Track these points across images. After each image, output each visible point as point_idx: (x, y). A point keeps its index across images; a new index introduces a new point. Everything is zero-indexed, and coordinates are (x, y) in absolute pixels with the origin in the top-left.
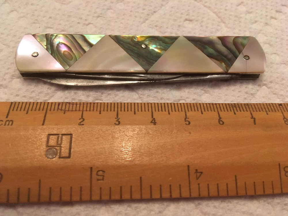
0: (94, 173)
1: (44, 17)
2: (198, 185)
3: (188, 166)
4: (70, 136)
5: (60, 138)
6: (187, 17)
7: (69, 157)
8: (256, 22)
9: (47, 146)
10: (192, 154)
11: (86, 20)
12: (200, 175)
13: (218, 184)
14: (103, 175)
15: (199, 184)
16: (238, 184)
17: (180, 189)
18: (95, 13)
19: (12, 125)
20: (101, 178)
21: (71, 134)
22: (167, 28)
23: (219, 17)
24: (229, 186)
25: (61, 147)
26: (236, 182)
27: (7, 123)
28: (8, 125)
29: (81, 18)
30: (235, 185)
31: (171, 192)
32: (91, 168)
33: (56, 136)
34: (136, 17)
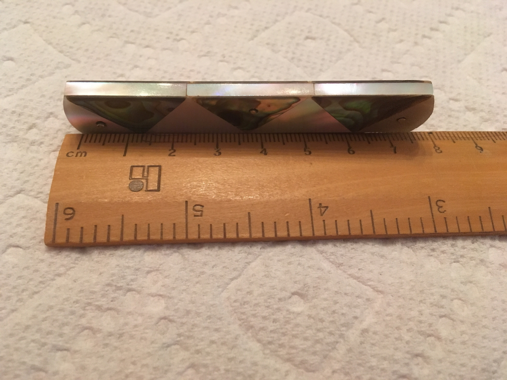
0: (190, 207)
1: (124, 30)
2: (322, 223)
3: (310, 199)
4: (158, 168)
5: (146, 170)
6: (309, 35)
7: (158, 190)
8: (401, 41)
9: (131, 178)
10: (315, 186)
11: (177, 35)
12: (326, 210)
13: (348, 220)
14: (201, 210)
15: (324, 221)
16: (375, 221)
17: (300, 227)
18: (189, 27)
19: (85, 156)
20: (199, 213)
21: (160, 167)
22: (282, 46)
23: (352, 36)
24: (363, 223)
25: (147, 180)
26: (372, 218)
27: (79, 154)
28: (81, 156)
29: (171, 33)
30: (370, 221)
31: (288, 231)
32: (187, 202)
33: (142, 169)
34: (241, 33)
